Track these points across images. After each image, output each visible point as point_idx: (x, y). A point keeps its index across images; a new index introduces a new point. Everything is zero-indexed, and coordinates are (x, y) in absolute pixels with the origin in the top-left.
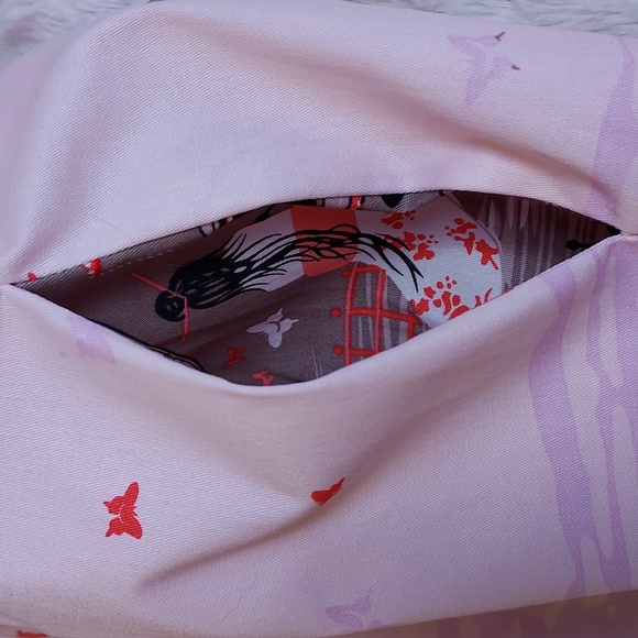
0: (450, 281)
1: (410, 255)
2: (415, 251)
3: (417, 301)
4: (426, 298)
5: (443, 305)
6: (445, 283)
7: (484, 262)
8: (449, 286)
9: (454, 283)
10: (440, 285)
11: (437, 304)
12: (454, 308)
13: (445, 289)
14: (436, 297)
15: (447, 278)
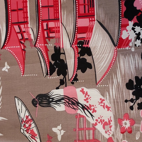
0: (101, 117)
1: (91, 112)
2: (92, 111)
3: (94, 123)
4: (96, 122)
5: (101, 122)
6: (100, 117)
7: (108, 110)
8: (101, 118)
9: (102, 117)
10: (99, 118)
11: (99, 123)
12: (103, 123)
13: (100, 119)
14: (98, 121)
15: (100, 116)
